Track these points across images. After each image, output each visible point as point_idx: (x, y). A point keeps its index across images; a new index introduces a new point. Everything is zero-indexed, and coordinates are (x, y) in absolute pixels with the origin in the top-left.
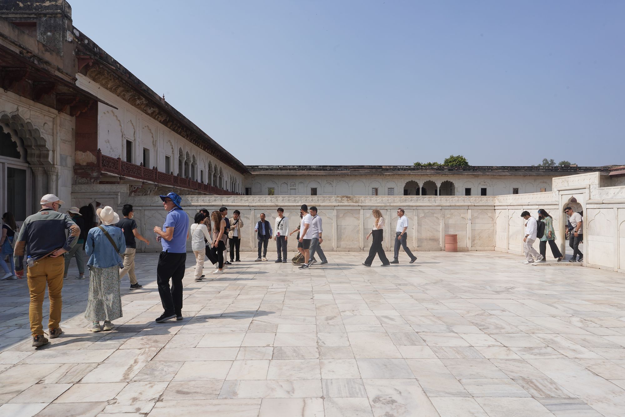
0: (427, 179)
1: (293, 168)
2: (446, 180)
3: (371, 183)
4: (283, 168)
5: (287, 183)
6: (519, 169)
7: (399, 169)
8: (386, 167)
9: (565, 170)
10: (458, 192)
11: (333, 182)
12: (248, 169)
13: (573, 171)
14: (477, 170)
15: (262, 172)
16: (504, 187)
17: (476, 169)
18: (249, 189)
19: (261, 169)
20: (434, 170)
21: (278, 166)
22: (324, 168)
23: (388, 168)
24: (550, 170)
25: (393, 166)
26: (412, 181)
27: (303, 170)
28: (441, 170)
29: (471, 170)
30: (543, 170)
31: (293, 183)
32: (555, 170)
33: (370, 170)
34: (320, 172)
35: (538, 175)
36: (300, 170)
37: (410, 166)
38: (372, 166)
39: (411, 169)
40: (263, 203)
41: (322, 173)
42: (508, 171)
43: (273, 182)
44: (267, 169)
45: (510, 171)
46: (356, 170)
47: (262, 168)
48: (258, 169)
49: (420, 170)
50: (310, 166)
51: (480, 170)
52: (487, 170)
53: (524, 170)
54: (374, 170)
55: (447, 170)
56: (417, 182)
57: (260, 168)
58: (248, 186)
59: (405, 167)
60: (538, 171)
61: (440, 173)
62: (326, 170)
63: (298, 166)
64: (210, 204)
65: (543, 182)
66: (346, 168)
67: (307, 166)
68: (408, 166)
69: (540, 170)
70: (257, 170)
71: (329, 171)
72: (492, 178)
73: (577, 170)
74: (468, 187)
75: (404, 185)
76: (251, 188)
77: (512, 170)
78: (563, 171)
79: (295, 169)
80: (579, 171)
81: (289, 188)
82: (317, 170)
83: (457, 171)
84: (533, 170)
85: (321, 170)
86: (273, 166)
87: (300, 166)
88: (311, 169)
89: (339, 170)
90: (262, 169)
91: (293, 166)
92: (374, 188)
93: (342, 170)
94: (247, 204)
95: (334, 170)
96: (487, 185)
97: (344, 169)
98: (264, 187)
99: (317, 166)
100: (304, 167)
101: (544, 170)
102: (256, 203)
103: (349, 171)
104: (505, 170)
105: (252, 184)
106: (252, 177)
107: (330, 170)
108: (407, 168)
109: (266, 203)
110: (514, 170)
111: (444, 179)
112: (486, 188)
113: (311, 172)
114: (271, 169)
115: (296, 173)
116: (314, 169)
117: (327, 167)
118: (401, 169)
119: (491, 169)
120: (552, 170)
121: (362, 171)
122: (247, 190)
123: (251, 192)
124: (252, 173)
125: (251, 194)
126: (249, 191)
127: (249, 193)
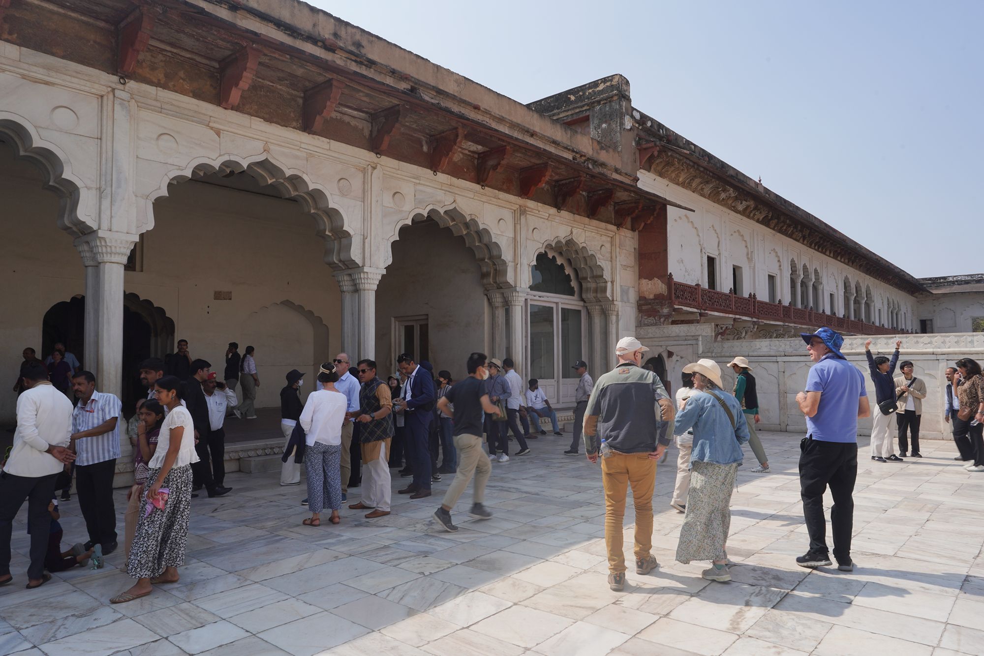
12: (924, 284)
15: (956, 289)
18: (928, 322)
19: (953, 283)
40: (966, 347)
44: (967, 282)
47: (957, 281)
48: (946, 284)
57: (950, 282)
58: (926, 316)
64: (853, 351)
70: (944, 285)
76: (931, 320)
90: (956, 283)
94: (931, 350)
98: (962, 316)
102: (949, 348)
105: (934, 311)
106: (934, 300)
109: (974, 347)
114: (978, 281)
122: (925, 324)
123: (931, 328)
124: (933, 292)
125: (932, 332)
126: (928, 326)
127: (929, 330)
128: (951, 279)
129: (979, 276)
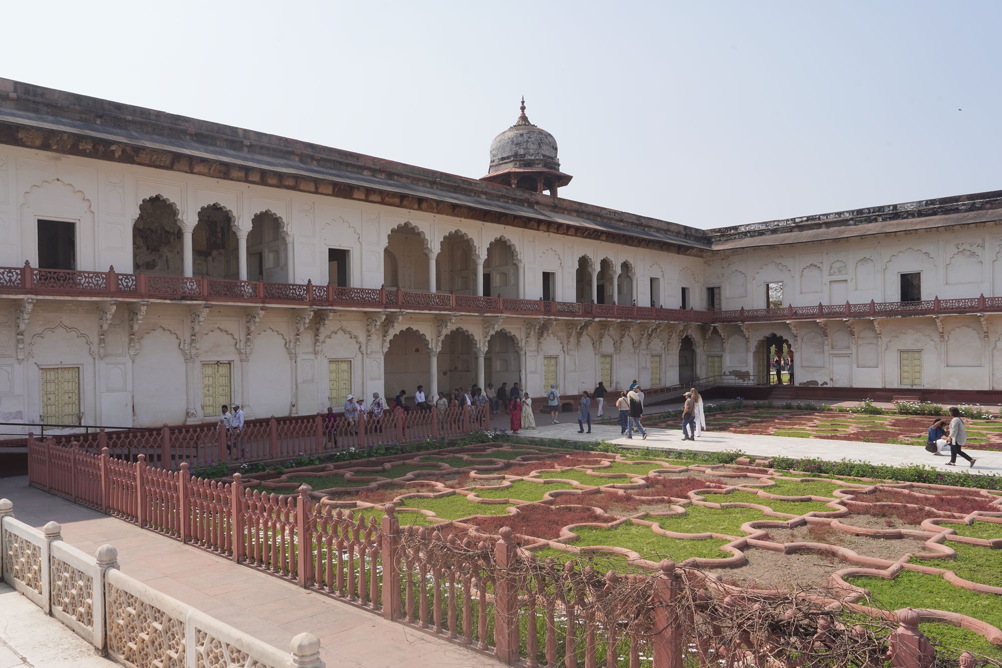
1: (840, 220)
4: (806, 223)
5: (820, 265)
11: (983, 247)
12: (712, 237)
15: (747, 242)
18: (716, 291)
19: (745, 234)
21: (793, 220)
22: (945, 205)
27: (871, 222)
31: (838, 264)
34: (930, 220)
36: (861, 222)
41: (938, 220)
43: (780, 267)
44: (761, 233)
47: (749, 232)
48: (737, 236)
50: (895, 207)
57: (741, 233)
58: (714, 283)
62: (956, 210)
63: (853, 212)
67: (883, 207)
70: (735, 238)
71: (966, 214)
76: (719, 288)
79: (845, 222)
81: (827, 279)
82: (920, 214)
85: (933, 213)
86: (778, 221)
87: (860, 212)
88: (896, 214)
90: (749, 235)
91: (836, 214)
95: (988, 206)
98: (754, 282)
99: (920, 202)
100: (873, 212)
105: (723, 275)
106: (723, 259)
107: (972, 208)
113: (892, 226)
114: (774, 231)
115: (840, 232)
116: (910, 214)
122: (712, 293)
123: (720, 299)
124: (715, 248)
125: (720, 304)
126: (716, 297)
127: (716, 302)
128: (743, 229)
129: (775, 223)
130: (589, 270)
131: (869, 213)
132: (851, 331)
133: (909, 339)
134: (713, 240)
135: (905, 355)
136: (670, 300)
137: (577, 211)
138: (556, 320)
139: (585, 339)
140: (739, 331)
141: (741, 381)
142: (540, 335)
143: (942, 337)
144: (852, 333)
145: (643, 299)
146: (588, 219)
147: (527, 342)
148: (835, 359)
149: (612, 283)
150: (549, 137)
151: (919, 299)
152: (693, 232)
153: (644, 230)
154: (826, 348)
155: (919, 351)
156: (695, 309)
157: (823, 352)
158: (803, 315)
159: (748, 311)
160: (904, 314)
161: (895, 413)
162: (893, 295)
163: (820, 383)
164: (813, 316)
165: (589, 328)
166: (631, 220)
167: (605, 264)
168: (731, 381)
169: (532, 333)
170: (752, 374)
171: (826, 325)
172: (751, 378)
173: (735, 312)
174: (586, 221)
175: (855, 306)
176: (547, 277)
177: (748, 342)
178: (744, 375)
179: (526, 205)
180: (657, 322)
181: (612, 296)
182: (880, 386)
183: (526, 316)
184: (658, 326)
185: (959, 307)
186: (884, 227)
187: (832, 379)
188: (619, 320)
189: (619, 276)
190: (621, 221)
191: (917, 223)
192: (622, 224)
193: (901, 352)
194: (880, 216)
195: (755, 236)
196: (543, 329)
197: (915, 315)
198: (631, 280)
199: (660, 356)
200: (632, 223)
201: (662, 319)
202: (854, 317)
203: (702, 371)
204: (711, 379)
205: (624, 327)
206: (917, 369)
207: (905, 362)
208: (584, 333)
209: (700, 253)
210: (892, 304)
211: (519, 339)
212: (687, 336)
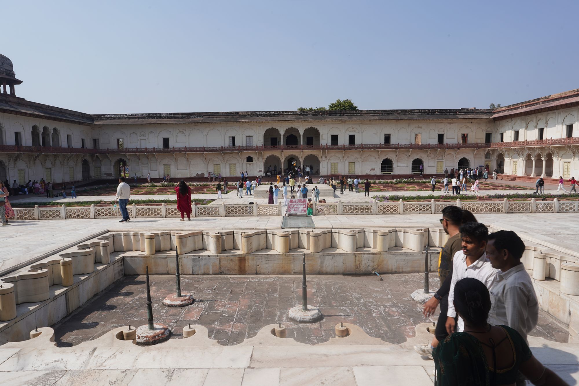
0: (289, 126)
1: (142, 117)
2: (309, 127)
3: (227, 131)
4: (131, 116)
5: (136, 133)
6: (391, 113)
7: (257, 115)
8: (243, 113)
9: (443, 114)
10: (323, 139)
11: (186, 131)
13: (452, 114)
14: (344, 115)
15: (109, 122)
16: (374, 134)
17: (342, 114)
18: (97, 140)
20: (296, 115)
21: (126, 114)
22: (175, 116)
23: (245, 114)
24: (427, 114)
25: (251, 112)
26: (272, 128)
27: (153, 119)
28: (304, 115)
29: (337, 115)
30: (418, 114)
31: (142, 133)
32: (432, 113)
33: (225, 116)
34: (170, 120)
35: (412, 119)
36: (150, 118)
37: (269, 112)
38: (227, 112)
39: (271, 115)
41: (172, 121)
42: (380, 115)
43: (122, 132)
44: (114, 118)
45: (382, 115)
46: (210, 117)
48: (104, 119)
49: (281, 116)
50: (160, 114)
51: (348, 114)
52: (355, 114)
53: (397, 114)
54: (230, 117)
55: (311, 115)
56: (278, 130)
57: (107, 117)
58: (96, 137)
59: (264, 113)
60: (413, 115)
61: (302, 118)
62: (178, 118)
63: (147, 114)
65: (419, 127)
66: (199, 115)
67: (157, 114)
68: (268, 112)
69: (415, 114)
71: (180, 119)
72: (360, 123)
73: (456, 113)
74: (335, 134)
75: (263, 133)
76: (98, 139)
77: (384, 114)
78: (441, 115)
79: (144, 117)
80: (460, 114)
81: (139, 138)
82: (168, 118)
83: (322, 117)
84: (407, 114)
85: (172, 118)
86: (120, 114)
87: (149, 114)
88: (161, 117)
89: (192, 118)
90: (109, 118)
91: (141, 114)
92: (231, 137)
93: (195, 118)
95: (187, 117)
96: (355, 131)
97: (198, 116)
98: (113, 137)
99: (168, 113)
101: (420, 114)
103: (202, 119)
104: (376, 114)
105: (99, 134)
107: (182, 118)
108: (266, 114)
110: (386, 114)
111: (308, 125)
112: (355, 135)
113: (159, 121)
114: (119, 118)
115: (143, 122)
116: (165, 117)
117: (178, 115)
118: (260, 115)
119: (360, 113)
120: (428, 114)
121: (216, 119)
122: (95, 141)
123: (99, 144)
124: (96, 123)
125: (99, 146)
126: (97, 143)
127: (97, 145)
130: (38, 131)
131: (152, 115)
132: (148, 158)
133: (166, 161)
134: (95, 119)
135: (165, 166)
136: (76, 144)
137: (30, 106)
138: (23, 154)
139: (37, 161)
140: (107, 157)
141: (109, 177)
142: (16, 160)
143: (176, 160)
144: (148, 159)
145: (64, 143)
146: (35, 109)
147: (9, 163)
148: (143, 168)
149: (49, 137)
150: (8, 60)
151: (169, 147)
152: (86, 115)
153: (63, 114)
154: (140, 164)
155: (169, 165)
156: (88, 148)
157: (139, 165)
158: (131, 151)
159: (110, 149)
160: (164, 152)
161: (161, 186)
162: (161, 145)
163: (138, 177)
164: (135, 152)
165: (40, 157)
166: (56, 110)
167: (45, 129)
168: (105, 177)
169: (12, 159)
170: (113, 174)
171: (139, 155)
172: (113, 176)
173: (105, 149)
174: (35, 110)
175: (148, 149)
176: (17, 135)
177: (111, 161)
178: (110, 175)
179: (4, 102)
180: (71, 154)
181: (49, 142)
182: (158, 177)
183: (8, 153)
184: (72, 156)
185: (179, 150)
186: (157, 121)
187: (142, 175)
188: (53, 154)
189: (53, 134)
190: (52, 110)
191: (167, 121)
192: (52, 111)
193: (164, 165)
194: (156, 117)
195: (112, 119)
196: (17, 158)
197: (167, 152)
198: (58, 136)
199: (73, 168)
200: (57, 111)
201: (73, 153)
202: (148, 153)
203: (93, 174)
204: (96, 177)
205: (56, 156)
206: (169, 171)
207: (166, 169)
208: (37, 159)
209: (89, 125)
210: (160, 148)
211: (5, 162)
212: (85, 159)
